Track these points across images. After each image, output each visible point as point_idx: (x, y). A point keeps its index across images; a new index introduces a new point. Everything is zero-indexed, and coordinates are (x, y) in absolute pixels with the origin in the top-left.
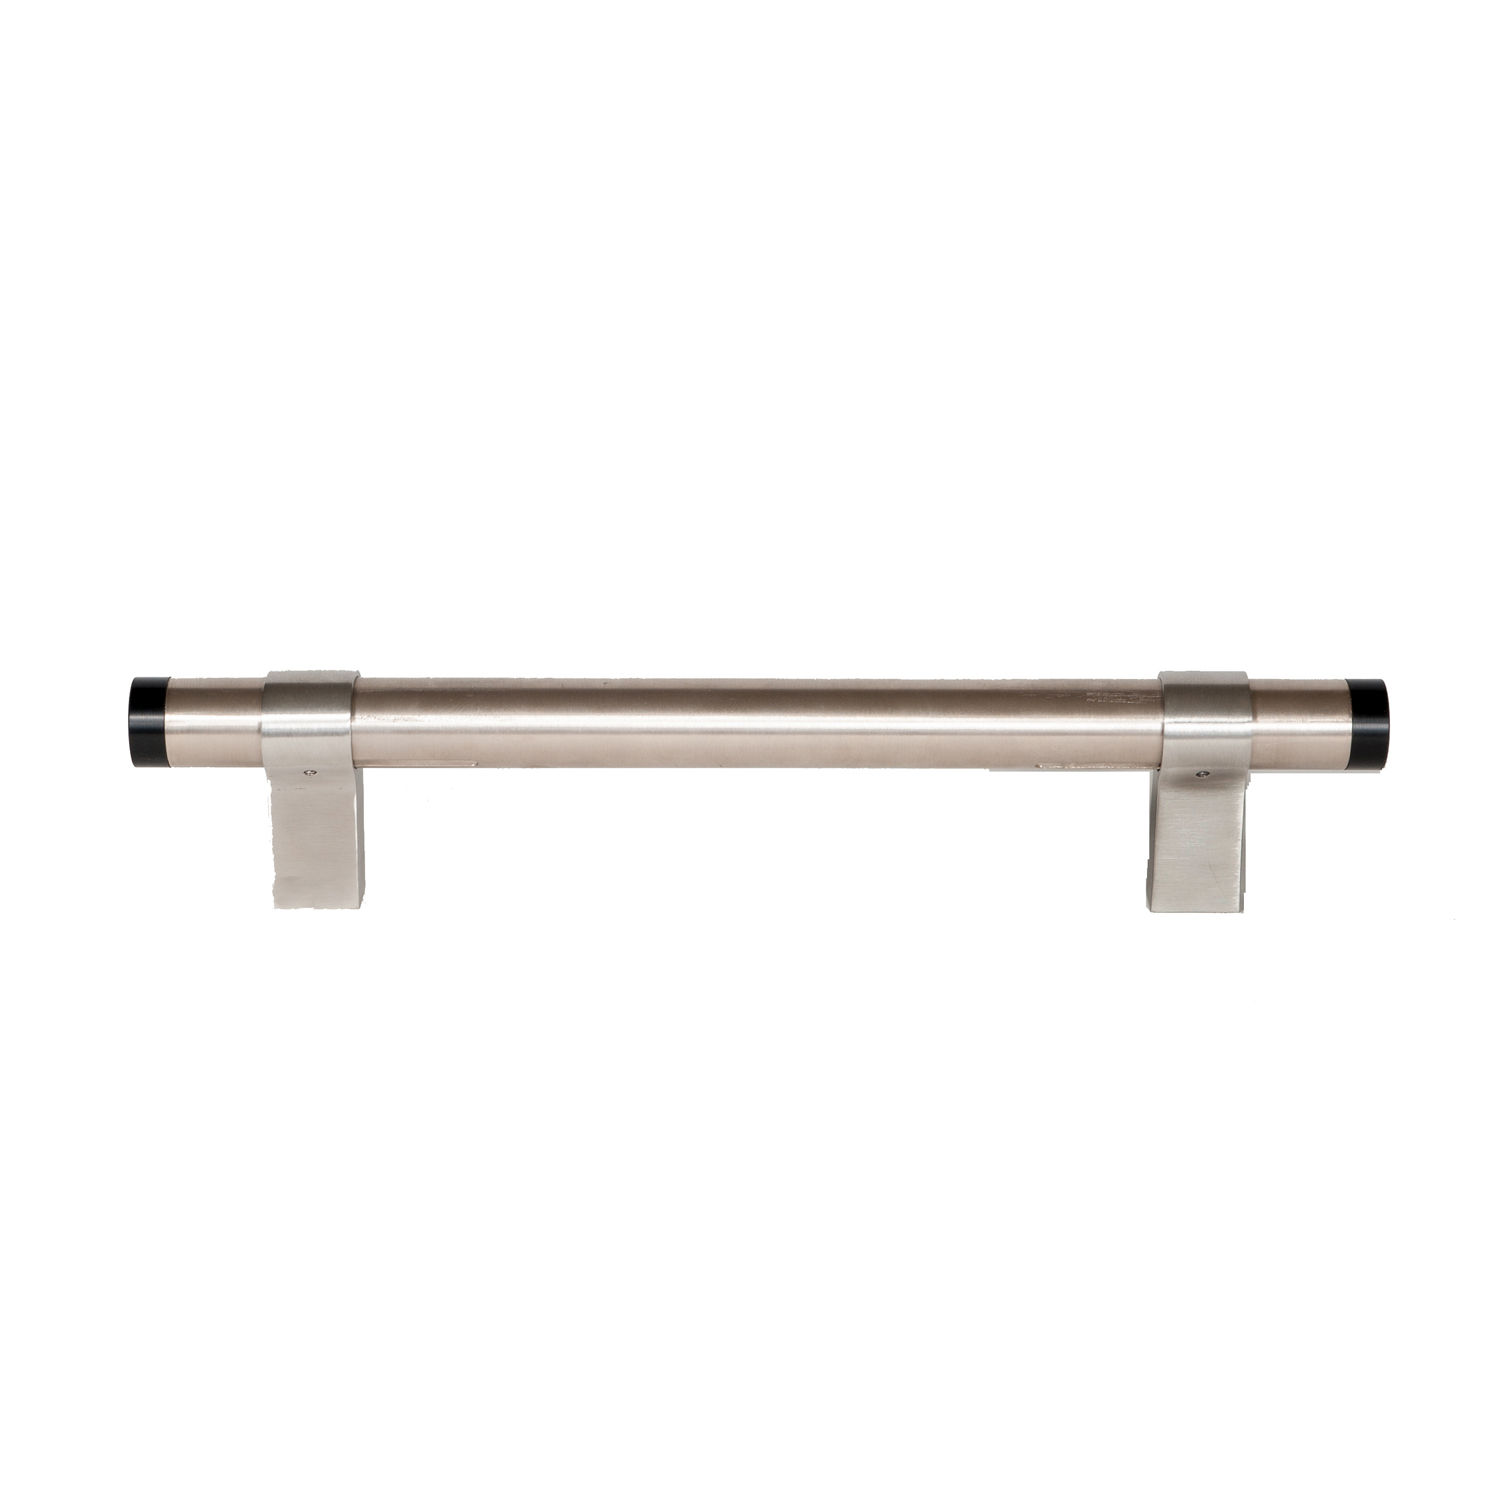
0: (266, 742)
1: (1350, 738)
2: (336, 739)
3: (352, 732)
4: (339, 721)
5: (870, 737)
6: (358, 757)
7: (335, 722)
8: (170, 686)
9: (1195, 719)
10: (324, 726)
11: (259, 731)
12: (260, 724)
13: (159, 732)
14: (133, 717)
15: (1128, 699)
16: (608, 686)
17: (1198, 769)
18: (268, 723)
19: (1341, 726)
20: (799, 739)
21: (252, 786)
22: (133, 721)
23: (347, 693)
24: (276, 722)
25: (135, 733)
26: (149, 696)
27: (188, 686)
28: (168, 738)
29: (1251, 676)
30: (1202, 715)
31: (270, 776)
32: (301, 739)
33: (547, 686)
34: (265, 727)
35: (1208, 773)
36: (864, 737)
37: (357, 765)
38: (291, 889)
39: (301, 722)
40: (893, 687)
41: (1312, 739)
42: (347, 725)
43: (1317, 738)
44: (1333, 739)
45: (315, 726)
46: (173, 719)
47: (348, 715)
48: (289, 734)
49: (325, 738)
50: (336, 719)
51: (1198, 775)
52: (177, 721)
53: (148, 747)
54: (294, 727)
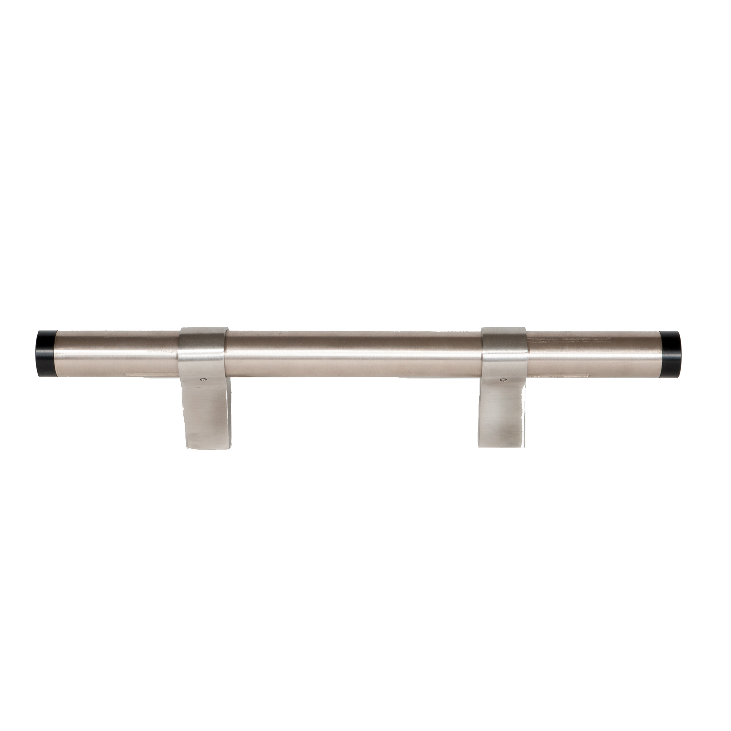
0: (181, 364)
1: (661, 361)
2: (217, 362)
3: (225, 358)
4: (218, 353)
5: (416, 361)
6: (228, 373)
7: (216, 353)
8: (57, 335)
9: (499, 351)
10: (210, 356)
11: (177, 358)
12: (178, 355)
13: (51, 358)
14: (38, 351)
15: (547, 341)
16: (281, 335)
17: (501, 377)
18: (182, 354)
19: (657, 355)
20: (379, 362)
21: (173, 387)
22: (38, 353)
23: (222, 339)
24: (185, 354)
25: (39, 359)
26: (46, 340)
27: (66, 335)
28: (55, 362)
29: (528, 330)
30: (502, 350)
31: (183, 381)
32: (198, 362)
33: (250, 335)
34: (180, 356)
35: (506, 379)
36: (412, 361)
37: (228, 376)
38: (194, 440)
39: (198, 353)
40: (427, 335)
41: (642, 361)
42: (222, 355)
43: (644, 361)
44: (653, 361)
45: (206, 356)
46: (58, 352)
47: (222, 350)
48: (192, 360)
49: (211, 362)
50: (217, 352)
51: (501, 380)
52: (60, 353)
53: (45, 366)
54: (195, 356)
